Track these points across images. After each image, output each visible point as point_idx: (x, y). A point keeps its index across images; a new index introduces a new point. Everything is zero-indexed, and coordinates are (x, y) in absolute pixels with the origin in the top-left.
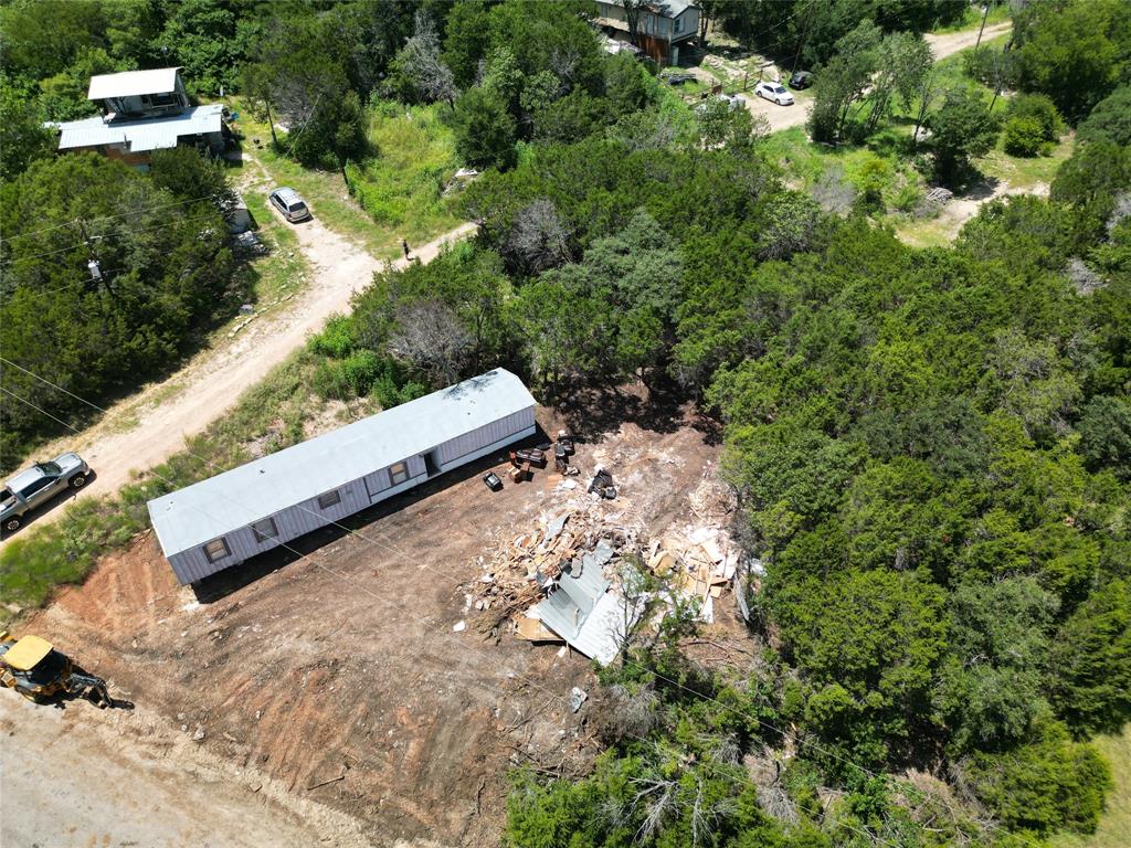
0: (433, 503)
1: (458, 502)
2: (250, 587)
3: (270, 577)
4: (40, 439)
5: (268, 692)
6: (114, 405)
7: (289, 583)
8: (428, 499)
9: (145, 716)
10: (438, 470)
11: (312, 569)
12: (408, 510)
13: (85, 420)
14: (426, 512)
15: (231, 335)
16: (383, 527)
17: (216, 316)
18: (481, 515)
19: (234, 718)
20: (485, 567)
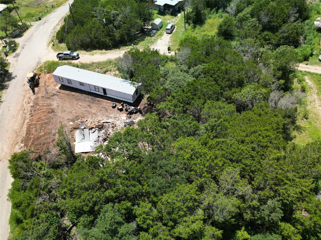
0: (101, 101)
1: (105, 104)
2: (65, 91)
3: (69, 92)
4: (82, 49)
5: (45, 107)
6: (96, 50)
7: (68, 95)
8: (102, 99)
9: (33, 97)
10: (106, 95)
11: (73, 95)
12: (97, 99)
13: (90, 50)
14: (98, 101)
15: (125, 49)
16: (89, 98)
17: (128, 44)
18: (104, 109)
19: (38, 107)
20: (90, 118)
